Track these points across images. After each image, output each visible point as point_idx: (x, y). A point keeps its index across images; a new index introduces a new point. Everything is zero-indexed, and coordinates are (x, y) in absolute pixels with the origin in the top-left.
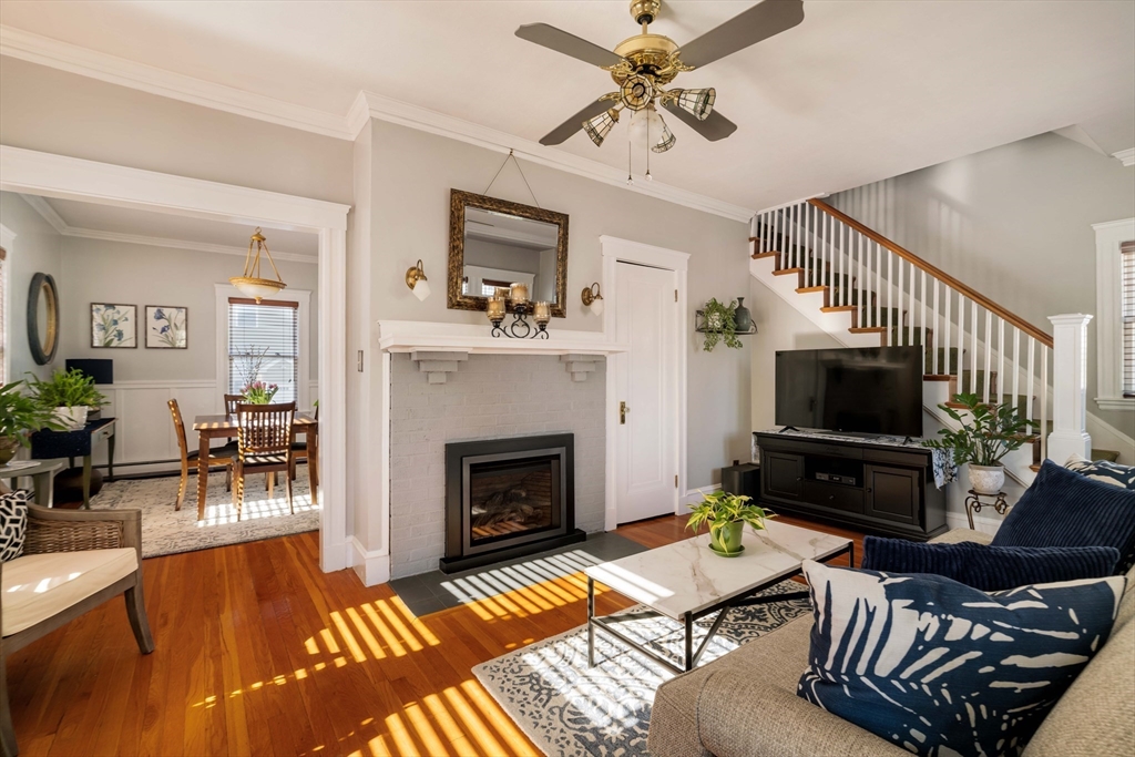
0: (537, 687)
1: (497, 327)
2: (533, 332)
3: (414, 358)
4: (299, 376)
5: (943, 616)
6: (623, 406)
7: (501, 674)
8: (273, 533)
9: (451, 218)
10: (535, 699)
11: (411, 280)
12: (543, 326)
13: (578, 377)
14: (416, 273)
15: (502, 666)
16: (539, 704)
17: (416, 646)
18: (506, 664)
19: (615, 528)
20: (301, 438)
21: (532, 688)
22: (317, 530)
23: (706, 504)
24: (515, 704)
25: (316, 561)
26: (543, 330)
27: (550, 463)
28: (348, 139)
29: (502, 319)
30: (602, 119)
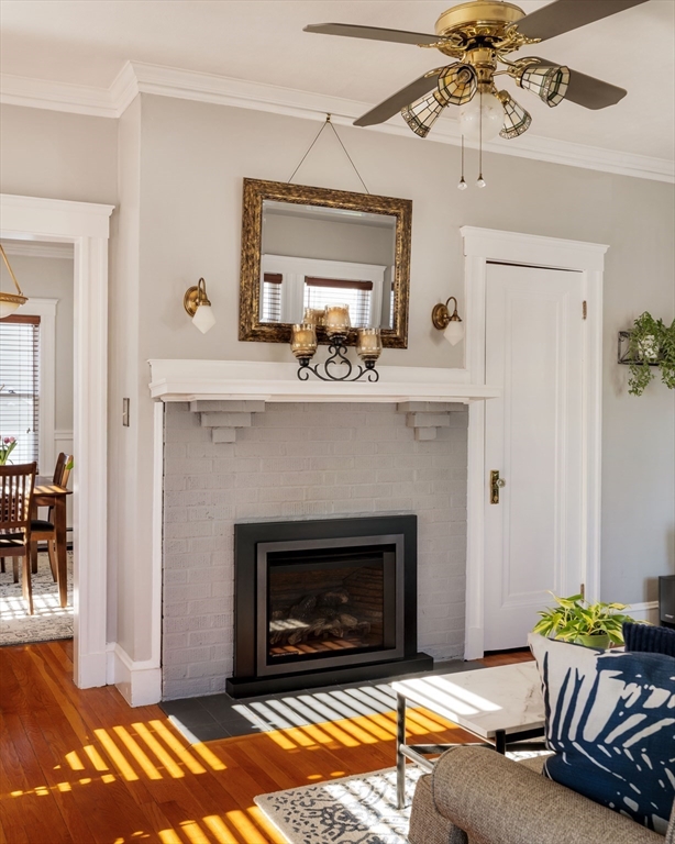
0: (329, 822)
1: (305, 365)
2: (356, 372)
3: (194, 409)
4: (40, 423)
5: (646, 687)
6: (495, 477)
7: (289, 806)
8: (13, 639)
9: (244, 217)
10: (325, 831)
11: (191, 304)
12: (370, 362)
13: (423, 435)
14: (197, 296)
15: (290, 799)
16: (328, 836)
17: (197, 769)
18: (296, 797)
19: (481, 656)
20: (43, 514)
21: (322, 822)
22: (70, 639)
23: (560, 610)
24: (300, 834)
25: (69, 675)
26: (370, 367)
27: (381, 555)
28: (112, 116)
29: (311, 355)
30: (425, 104)
